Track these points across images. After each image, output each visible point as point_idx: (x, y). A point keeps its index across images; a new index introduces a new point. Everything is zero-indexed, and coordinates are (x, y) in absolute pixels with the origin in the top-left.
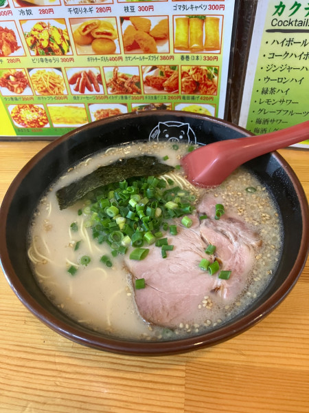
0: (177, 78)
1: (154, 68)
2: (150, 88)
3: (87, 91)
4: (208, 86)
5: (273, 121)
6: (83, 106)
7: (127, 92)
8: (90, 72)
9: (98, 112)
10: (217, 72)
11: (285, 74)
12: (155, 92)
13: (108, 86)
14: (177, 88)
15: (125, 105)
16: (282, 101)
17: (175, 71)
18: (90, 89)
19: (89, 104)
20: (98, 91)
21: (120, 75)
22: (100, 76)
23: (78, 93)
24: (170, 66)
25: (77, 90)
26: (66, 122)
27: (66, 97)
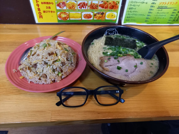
0: (108, 5)
1: (102, 1)
2: (100, 7)
3: (82, 8)
4: (116, 7)
5: (131, 17)
6: (80, 13)
7: (94, 8)
8: (85, 2)
9: (84, 15)
10: (119, 3)
11: (135, 4)
12: (102, 8)
13: (89, 6)
14: (107, 7)
15: (93, 12)
16: (134, 11)
17: (108, 3)
18: (83, 8)
19: (82, 12)
20: (86, 8)
21: (93, 3)
22: (87, 4)
23: (80, 9)
24: (107, 1)
25: (80, 8)
26: (74, 18)
27: (76, 10)
